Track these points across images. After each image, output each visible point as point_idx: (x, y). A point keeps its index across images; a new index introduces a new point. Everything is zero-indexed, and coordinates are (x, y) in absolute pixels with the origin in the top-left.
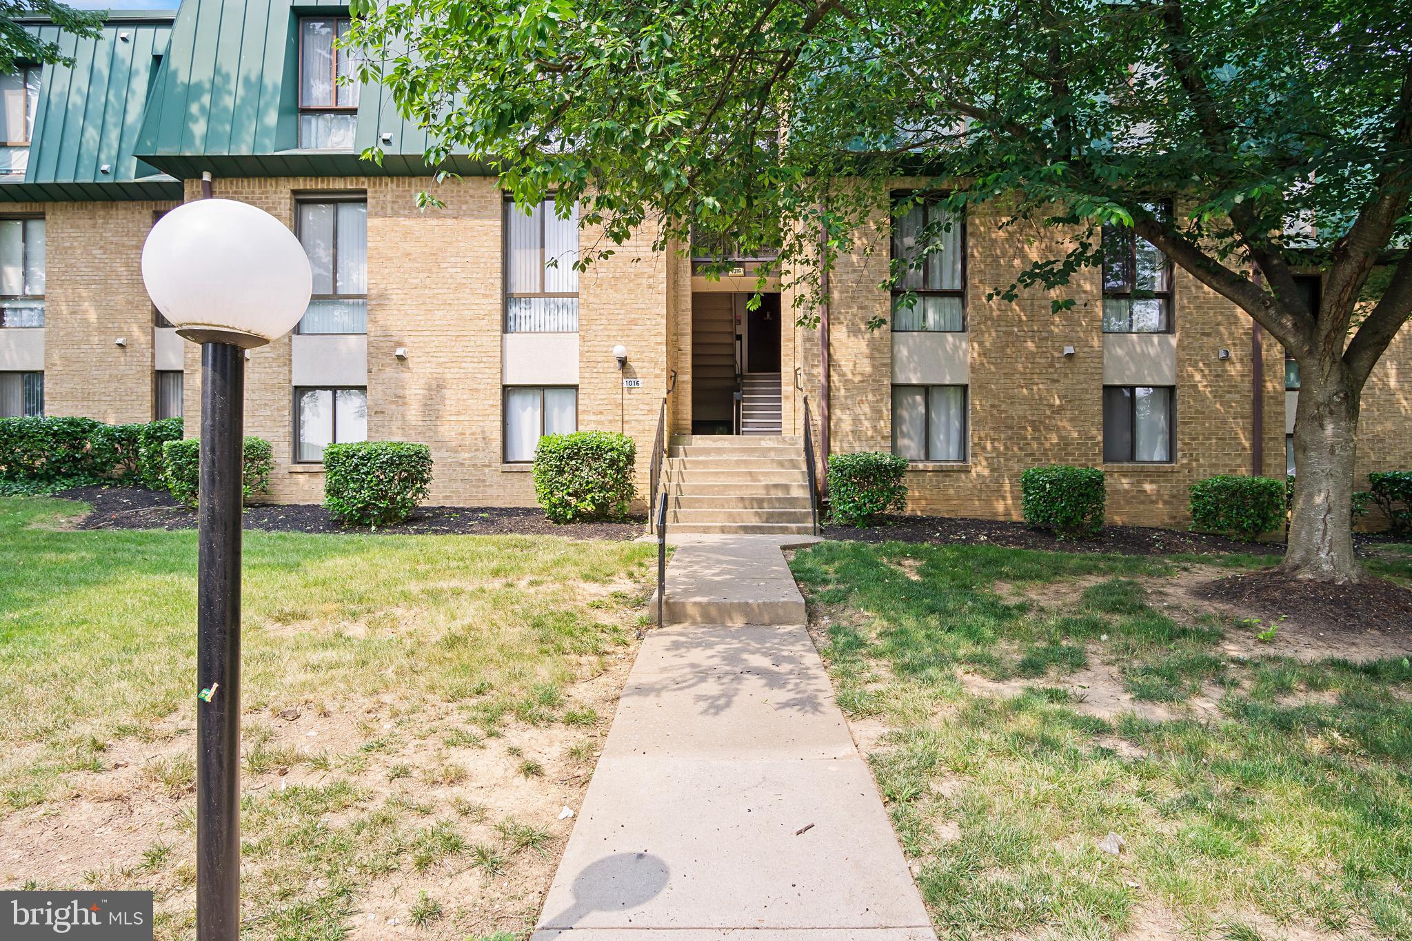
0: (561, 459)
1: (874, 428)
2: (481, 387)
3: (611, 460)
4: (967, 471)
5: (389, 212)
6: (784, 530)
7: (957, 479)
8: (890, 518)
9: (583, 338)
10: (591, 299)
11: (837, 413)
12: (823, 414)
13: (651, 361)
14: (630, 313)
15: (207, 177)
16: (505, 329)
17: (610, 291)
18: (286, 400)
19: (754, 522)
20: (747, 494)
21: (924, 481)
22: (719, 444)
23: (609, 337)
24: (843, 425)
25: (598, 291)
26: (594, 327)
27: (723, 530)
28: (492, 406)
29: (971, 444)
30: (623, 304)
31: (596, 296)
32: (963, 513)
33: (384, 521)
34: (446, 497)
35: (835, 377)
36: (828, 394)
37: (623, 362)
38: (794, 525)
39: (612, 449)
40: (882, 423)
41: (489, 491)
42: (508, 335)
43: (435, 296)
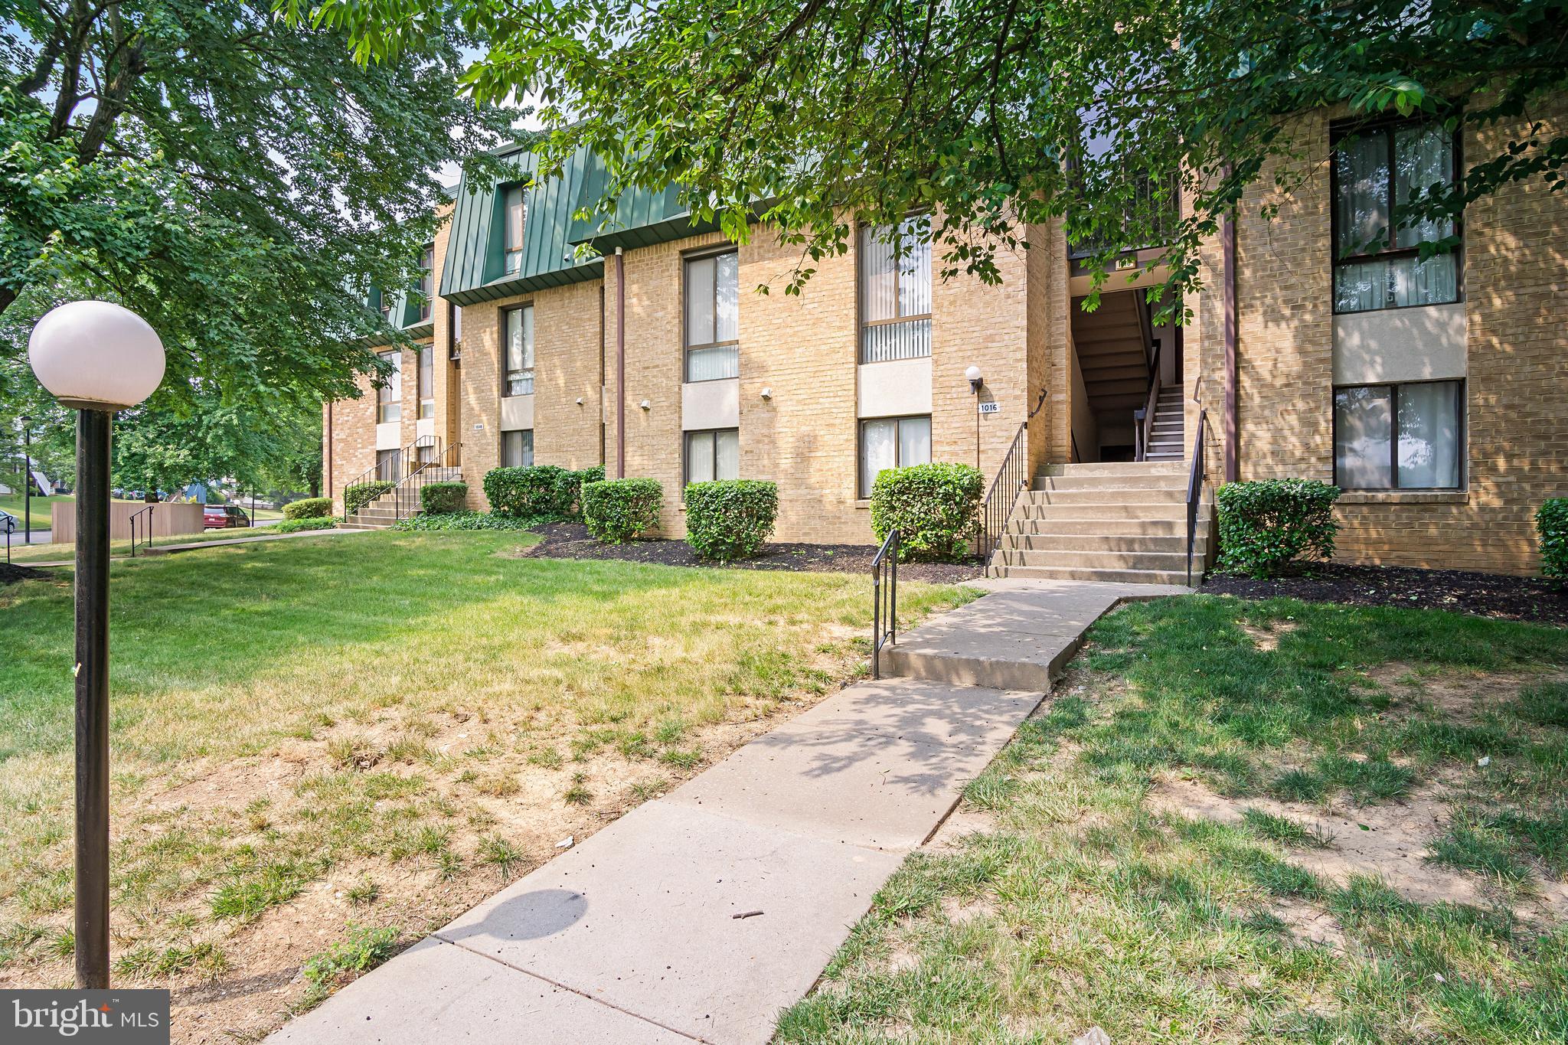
0: (892, 494)
1: (1307, 446)
2: (837, 421)
3: (945, 495)
4: (1461, 503)
5: (756, 257)
6: (1150, 578)
7: (1445, 515)
8: (1308, 566)
9: (936, 362)
10: (945, 319)
11: (1249, 427)
12: (1228, 432)
13: (1010, 380)
14: (987, 329)
15: (618, 251)
16: (861, 359)
17: (966, 307)
18: (676, 443)
19: (1119, 567)
20: (1114, 533)
21: (1386, 518)
22: (1097, 474)
23: (963, 358)
24: (1258, 444)
25: (952, 309)
26: (947, 349)
27: (1073, 575)
28: (847, 440)
29: (1469, 464)
30: (978, 320)
31: (949, 314)
32: (1453, 564)
33: (735, 556)
34: (805, 534)
35: (1245, 381)
36: (1236, 406)
37: (978, 385)
38: (1165, 573)
39: (946, 483)
40: (1318, 439)
41: (845, 528)
42: (863, 367)
43: (795, 334)
